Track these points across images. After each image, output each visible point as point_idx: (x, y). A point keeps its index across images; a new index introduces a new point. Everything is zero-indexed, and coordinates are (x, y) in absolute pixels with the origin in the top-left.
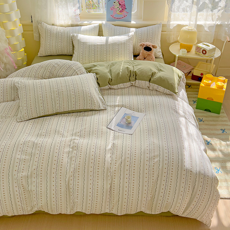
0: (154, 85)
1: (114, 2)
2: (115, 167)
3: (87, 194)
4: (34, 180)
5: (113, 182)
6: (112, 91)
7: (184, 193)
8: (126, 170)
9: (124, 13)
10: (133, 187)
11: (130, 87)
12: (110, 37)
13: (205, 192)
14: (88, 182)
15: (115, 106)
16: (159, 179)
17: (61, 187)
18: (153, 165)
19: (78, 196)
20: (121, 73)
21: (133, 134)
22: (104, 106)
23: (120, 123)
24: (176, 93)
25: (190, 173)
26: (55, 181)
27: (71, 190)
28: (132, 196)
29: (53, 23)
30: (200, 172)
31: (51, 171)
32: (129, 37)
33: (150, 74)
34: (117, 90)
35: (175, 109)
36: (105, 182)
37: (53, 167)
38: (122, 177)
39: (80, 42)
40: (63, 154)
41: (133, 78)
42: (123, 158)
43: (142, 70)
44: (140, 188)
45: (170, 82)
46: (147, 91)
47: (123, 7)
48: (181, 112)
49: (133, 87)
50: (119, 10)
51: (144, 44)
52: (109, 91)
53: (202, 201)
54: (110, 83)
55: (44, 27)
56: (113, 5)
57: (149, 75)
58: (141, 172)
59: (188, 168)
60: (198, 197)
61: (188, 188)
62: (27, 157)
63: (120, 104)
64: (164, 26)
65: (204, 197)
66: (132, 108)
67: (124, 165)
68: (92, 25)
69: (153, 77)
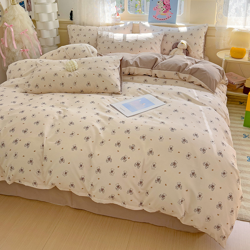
1: (159, 2)
9: (169, 13)
47: (167, 7)
50: (163, 10)
56: (157, 5)
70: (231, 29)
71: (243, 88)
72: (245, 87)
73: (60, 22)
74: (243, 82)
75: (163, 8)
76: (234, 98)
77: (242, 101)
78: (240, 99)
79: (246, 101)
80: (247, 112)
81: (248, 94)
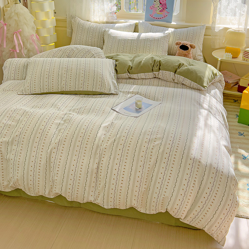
0: (180, 77)
1: (155, 1)
2: (107, 144)
3: (69, 172)
4: (14, 147)
5: (101, 162)
6: (131, 80)
7: (188, 188)
8: (118, 149)
10: (124, 170)
11: (153, 79)
12: (143, 33)
13: (215, 192)
14: (72, 157)
15: (129, 93)
16: (157, 165)
17: (41, 159)
18: (152, 147)
19: (58, 172)
20: (143, 62)
21: (139, 116)
22: (116, 90)
23: (129, 107)
24: (204, 87)
25: (198, 163)
26: (35, 151)
27: (52, 165)
28: (121, 182)
29: (88, 19)
30: (211, 165)
31: (34, 140)
32: (164, 34)
33: (177, 64)
34: (137, 81)
35: (199, 101)
36: (92, 161)
37: (37, 136)
38: (112, 157)
39: (110, 36)
40: (52, 125)
41: (156, 68)
42: (118, 136)
43: (168, 60)
44: (133, 173)
45: (199, 75)
46: (172, 84)
48: (205, 106)
49: (156, 79)
51: (180, 43)
52: (128, 80)
53: (210, 203)
54: (129, 71)
55: (77, 22)
56: (153, 4)
57: (176, 66)
58: (136, 154)
59: (196, 158)
60: (206, 196)
61: (193, 182)
62: (13, 123)
63: (135, 91)
64: (208, 28)
65: (214, 198)
66: (148, 97)
67: (118, 144)
68: (128, 23)
69: (180, 68)
70: (226, 29)
71: (237, 86)
72: (239, 85)
73: (57, 20)
74: (237, 81)
75: (159, 7)
76: (228, 96)
77: (236, 99)
78: (234, 97)
79: (240, 99)
80: (241, 109)
81: (242, 93)
